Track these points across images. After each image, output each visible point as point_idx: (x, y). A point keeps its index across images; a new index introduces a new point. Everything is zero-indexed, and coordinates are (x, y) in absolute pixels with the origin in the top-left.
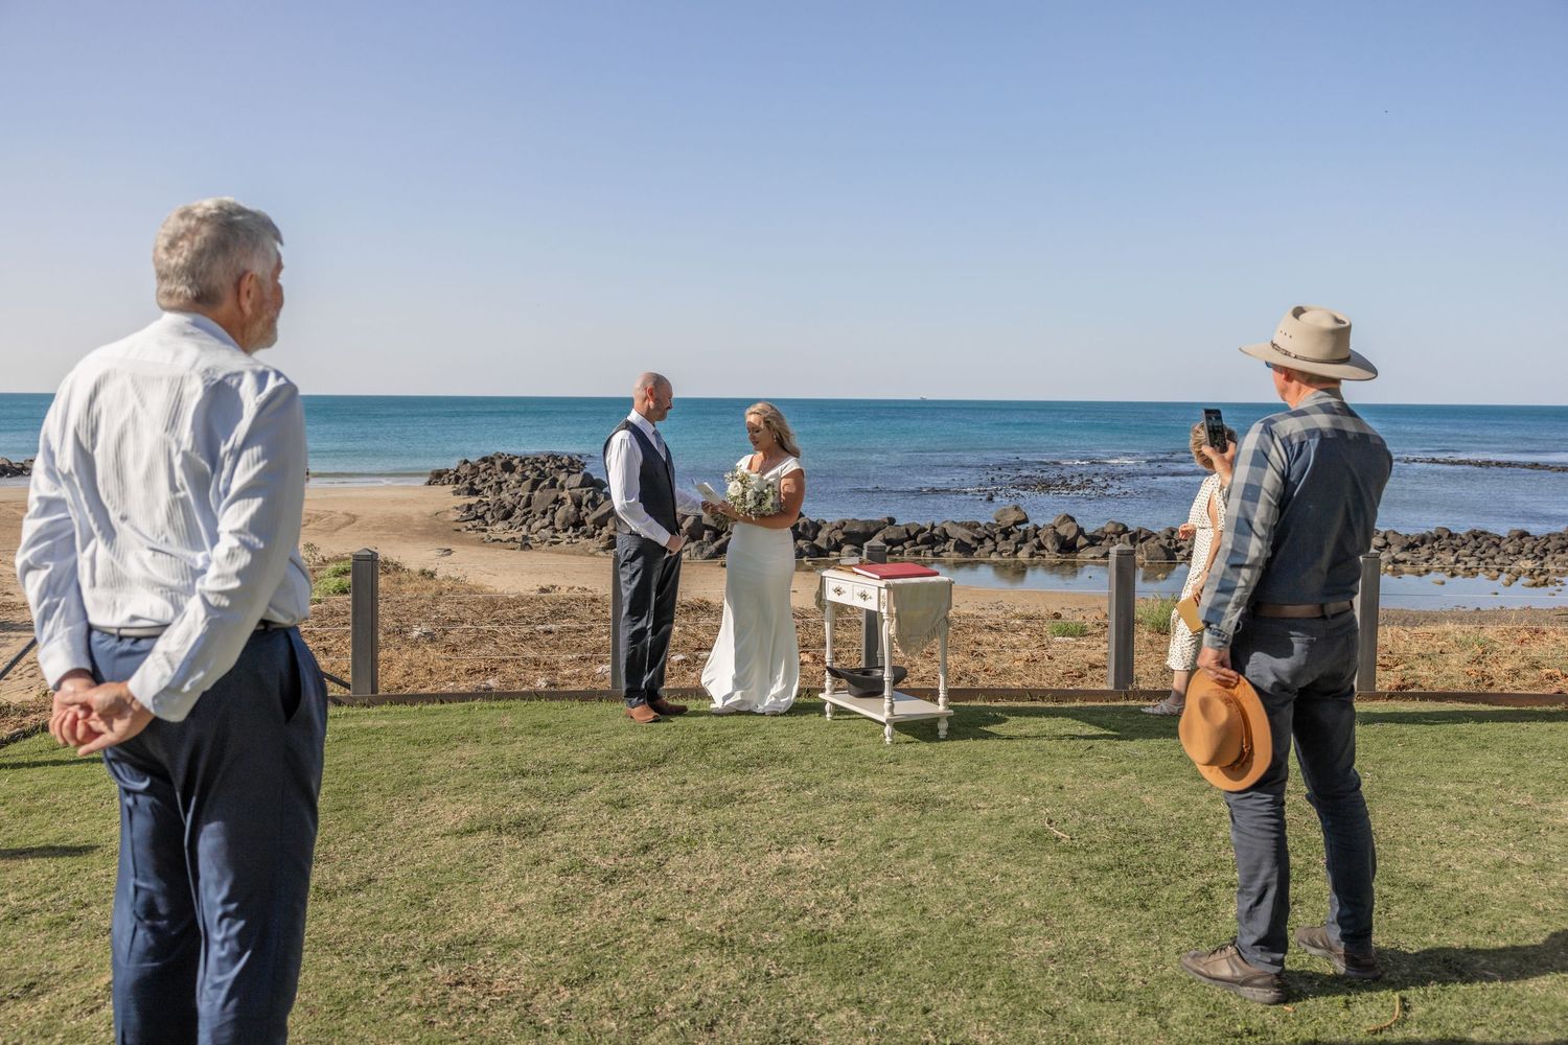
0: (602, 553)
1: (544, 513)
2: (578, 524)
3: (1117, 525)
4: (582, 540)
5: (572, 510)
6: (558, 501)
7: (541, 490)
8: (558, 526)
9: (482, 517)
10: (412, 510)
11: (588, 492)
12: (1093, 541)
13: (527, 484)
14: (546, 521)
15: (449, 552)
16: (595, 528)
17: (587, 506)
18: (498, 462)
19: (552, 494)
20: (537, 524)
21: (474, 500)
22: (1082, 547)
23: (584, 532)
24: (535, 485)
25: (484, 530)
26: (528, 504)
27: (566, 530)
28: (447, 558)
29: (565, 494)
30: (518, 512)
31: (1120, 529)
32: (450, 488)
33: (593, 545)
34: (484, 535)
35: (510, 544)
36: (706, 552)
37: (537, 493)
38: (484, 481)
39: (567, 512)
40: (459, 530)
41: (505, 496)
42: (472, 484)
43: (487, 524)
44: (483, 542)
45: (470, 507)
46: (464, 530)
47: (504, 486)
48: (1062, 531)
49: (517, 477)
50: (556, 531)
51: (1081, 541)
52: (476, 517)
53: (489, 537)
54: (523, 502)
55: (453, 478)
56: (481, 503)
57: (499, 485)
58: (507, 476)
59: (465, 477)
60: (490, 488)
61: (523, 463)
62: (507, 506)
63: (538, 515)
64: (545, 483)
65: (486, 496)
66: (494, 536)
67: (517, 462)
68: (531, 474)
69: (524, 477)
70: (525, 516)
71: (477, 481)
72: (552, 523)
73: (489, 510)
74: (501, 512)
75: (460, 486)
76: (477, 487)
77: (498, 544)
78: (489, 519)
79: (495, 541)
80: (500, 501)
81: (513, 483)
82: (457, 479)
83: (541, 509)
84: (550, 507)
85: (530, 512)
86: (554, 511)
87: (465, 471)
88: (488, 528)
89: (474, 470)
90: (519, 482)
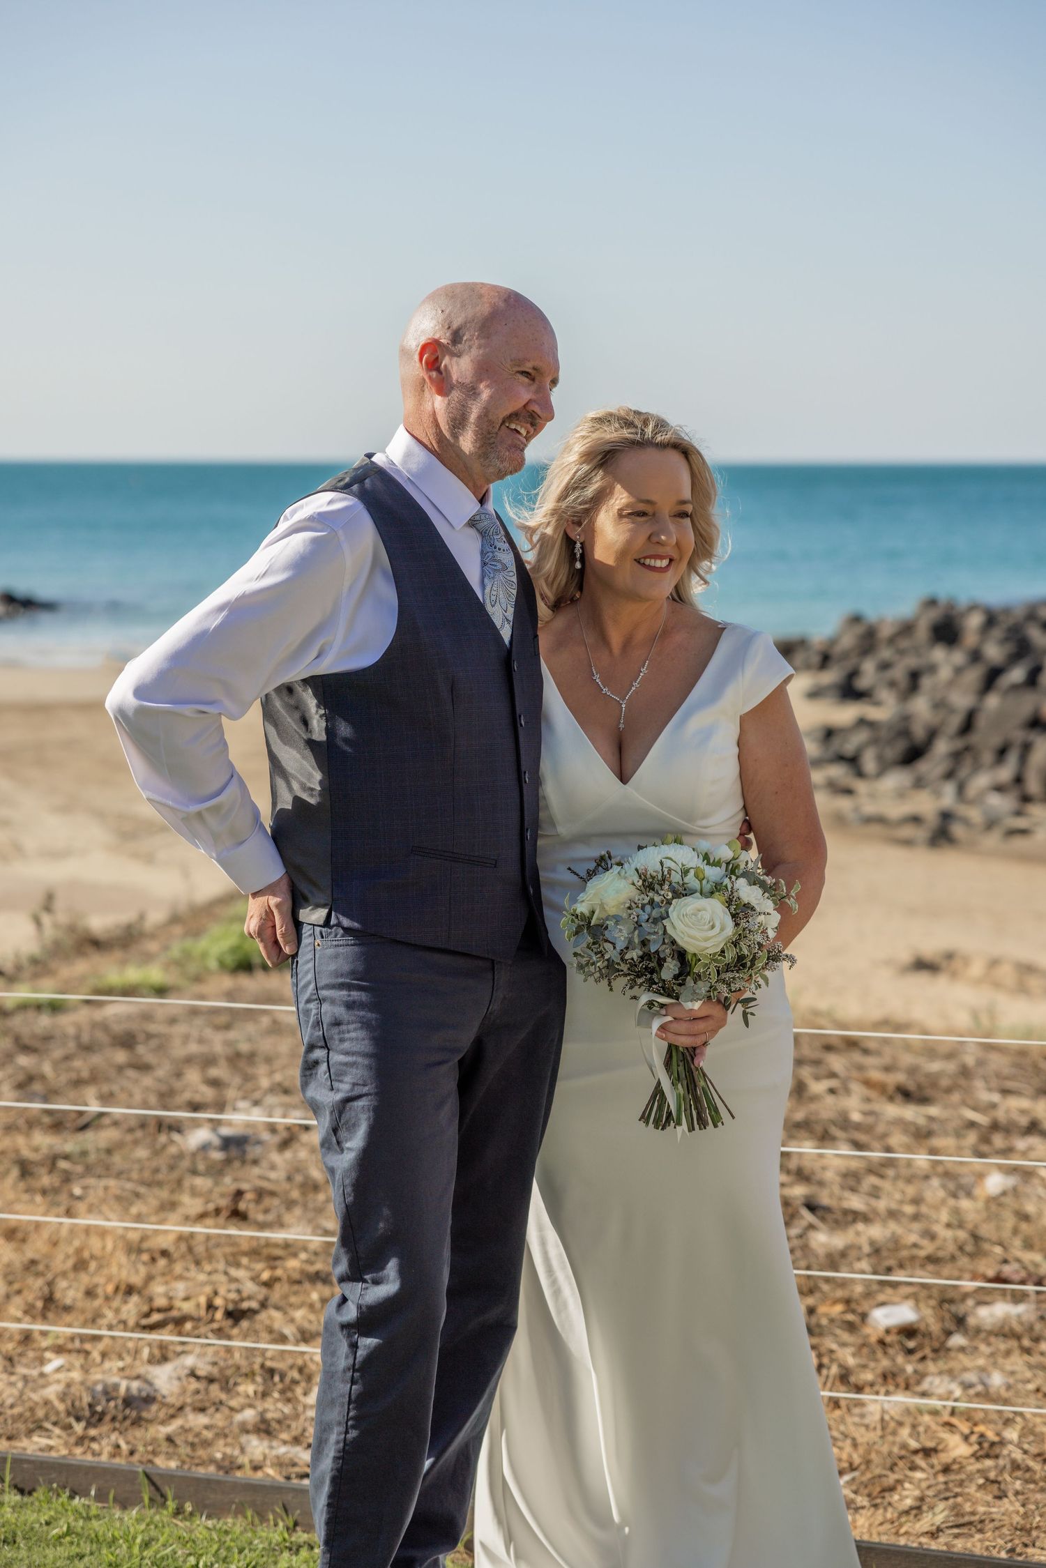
1: (1002, 753)
7: (1004, 693)
9: (853, 761)
13: (974, 676)
14: (1005, 773)
18: (924, 622)
19: (1027, 705)
20: (981, 781)
21: (847, 713)
24: (992, 677)
25: (848, 792)
26: (968, 725)
30: (942, 747)
34: (845, 804)
35: (908, 831)
37: (993, 701)
41: (921, 706)
42: (854, 674)
43: (860, 774)
45: (829, 733)
47: (926, 682)
50: (1026, 798)
52: (841, 758)
53: (856, 809)
54: (955, 722)
55: (816, 659)
56: (862, 722)
57: (915, 678)
58: (939, 654)
59: (845, 656)
60: (892, 684)
61: (991, 620)
62: (919, 732)
63: (988, 757)
64: (1017, 674)
65: (878, 704)
66: (870, 808)
67: (974, 621)
68: (994, 652)
69: (976, 656)
70: (957, 756)
71: (869, 667)
72: (1019, 780)
73: (874, 741)
74: (900, 747)
75: (830, 677)
76: (863, 683)
77: (876, 829)
78: (869, 763)
79: (870, 820)
80: (906, 719)
81: (945, 673)
82: (826, 660)
83: (996, 741)
84: (1019, 735)
85: (967, 749)
86: (1026, 748)
87: (848, 641)
88: (861, 787)
89: (869, 640)
90: (958, 671)
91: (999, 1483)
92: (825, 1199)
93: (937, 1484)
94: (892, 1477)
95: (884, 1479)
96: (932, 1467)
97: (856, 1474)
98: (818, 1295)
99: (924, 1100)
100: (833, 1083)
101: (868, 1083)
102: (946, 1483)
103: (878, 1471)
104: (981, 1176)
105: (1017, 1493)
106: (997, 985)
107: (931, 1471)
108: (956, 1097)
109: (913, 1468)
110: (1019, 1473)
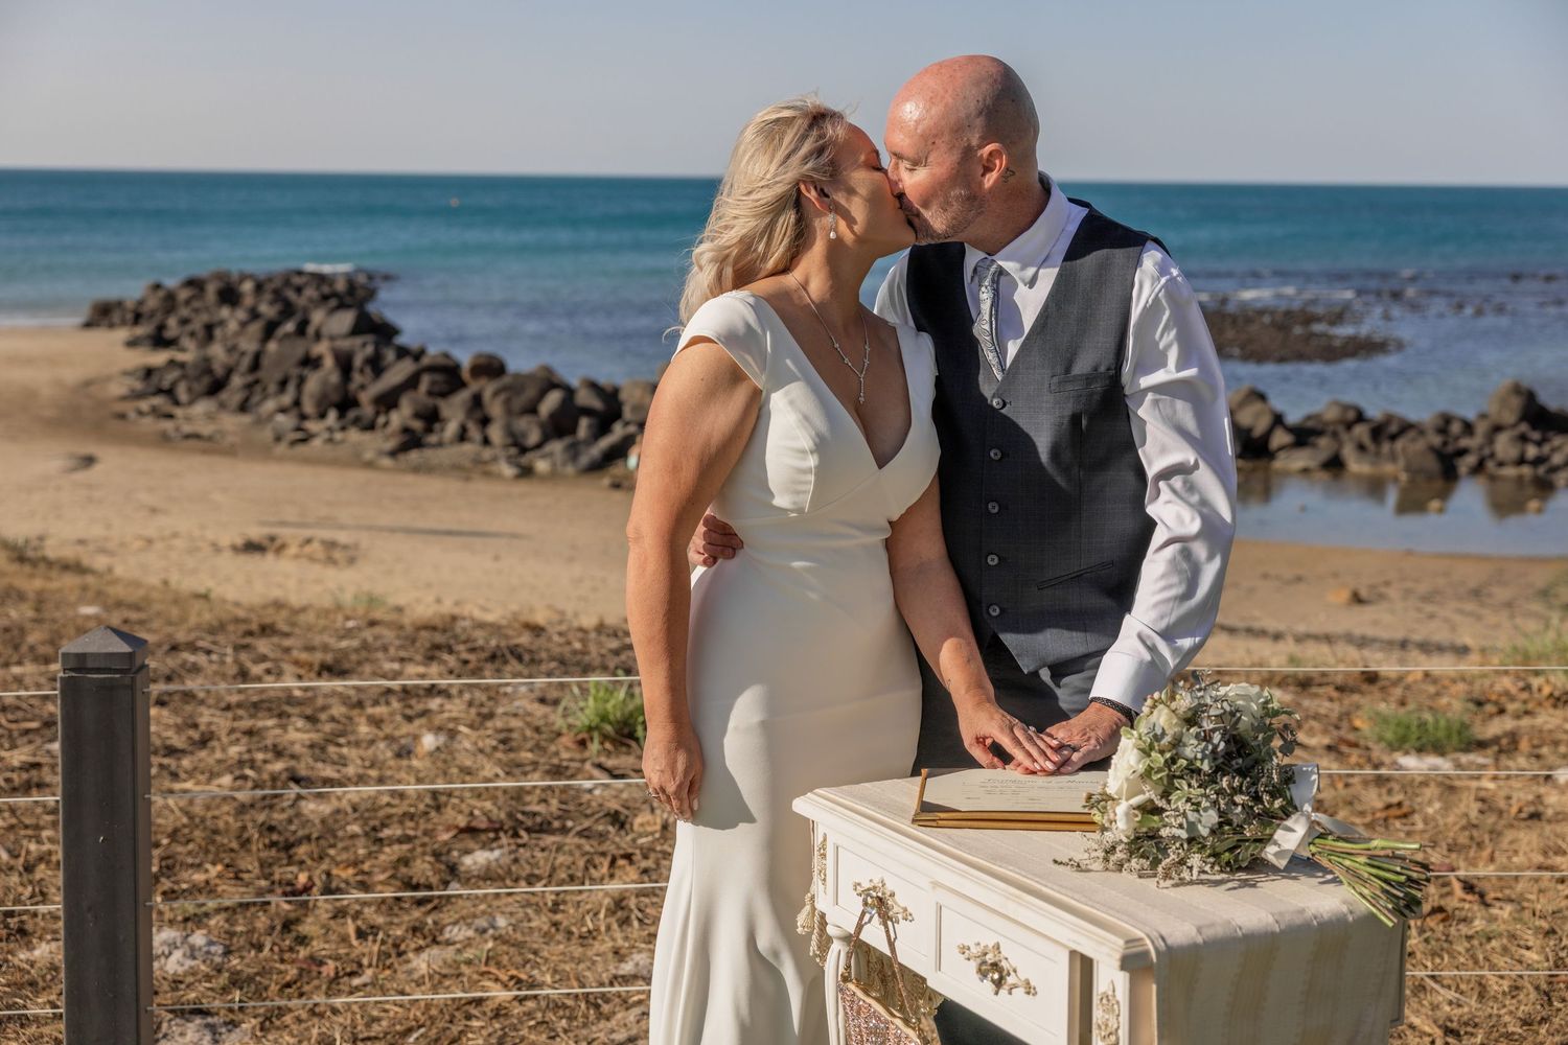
0: (387, 462)
1: (283, 384)
2: (346, 405)
3: (1346, 408)
4: (354, 435)
5: (335, 378)
6: (310, 362)
7: (281, 340)
8: (309, 407)
9: (169, 392)
10: (38, 378)
11: (364, 345)
12: (1303, 436)
13: (256, 328)
14: (287, 399)
15: (89, 461)
16: (378, 413)
17: (362, 371)
18: (211, 290)
19: (299, 349)
20: (270, 405)
21: (159, 358)
22: (1282, 448)
23: (356, 421)
24: (270, 330)
25: (170, 416)
26: (256, 365)
27: (322, 416)
28: (81, 476)
29: (322, 349)
30: (237, 381)
31: (1351, 415)
32: (123, 334)
33: (373, 444)
34: (168, 425)
36: (584, 460)
37: (272, 346)
38: (184, 322)
39: (325, 383)
40: (122, 416)
41: (217, 351)
42: (161, 327)
43: (177, 403)
44: (164, 440)
45: (149, 372)
46: (132, 415)
47: (218, 332)
48: (1245, 418)
49: (241, 314)
50: (303, 417)
51: (1280, 438)
52: (160, 391)
53: (177, 429)
54: (246, 362)
55: (129, 316)
56: (172, 363)
57: (209, 329)
58: (225, 312)
59: (152, 314)
60: (192, 334)
61: (259, 288)
62: (219, 370)
63: (272, 388)
64: (289, 327)
65: (183, 350)
66: (187, 428)
67: (247, 287)
68: (267, 310)
69: (254, 315)
70: (250, 386)
71: (172, 322)
72: (297, 403)
73: (184, 377)
74: (206, 380)
75: (141, 330)
76: (170, 334)
77: (192, 443)
78: (182, 393)
79: (188, 437)
80: (207, 360)
81: (233, 326)
82: (137, 318)
83: (278, 376)
84: (295, 372)
85: (257, 382)
86: (302, 381)
87: (153, 303)
88: (178, 412)
89: (170, 301)
90: (244, 325)
91: (547, 1023)
92: (303, 772)
93: (495, 1032)
94: (455, 1029)
95: (448, 1032)
96: (484, 1014)
97: (422, 1030)
98: (327, 860)
99: (342, 673)
100: (268, 665)
101: (297, 663)
102: (502, 1029)
103: (442, 1025)
104: (416, 738)
105: (566, 1031)
106: (312, 559)
107: (486, 1018)
108: (367, 668)
109: (469, 1017)
110: (561, 1013)
